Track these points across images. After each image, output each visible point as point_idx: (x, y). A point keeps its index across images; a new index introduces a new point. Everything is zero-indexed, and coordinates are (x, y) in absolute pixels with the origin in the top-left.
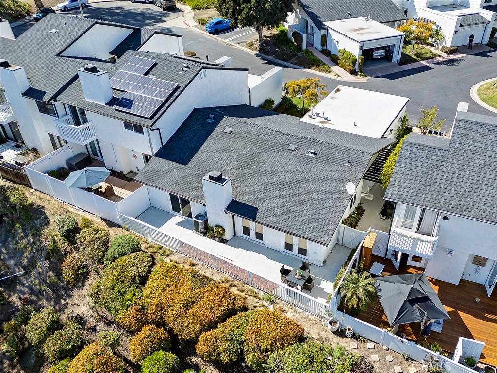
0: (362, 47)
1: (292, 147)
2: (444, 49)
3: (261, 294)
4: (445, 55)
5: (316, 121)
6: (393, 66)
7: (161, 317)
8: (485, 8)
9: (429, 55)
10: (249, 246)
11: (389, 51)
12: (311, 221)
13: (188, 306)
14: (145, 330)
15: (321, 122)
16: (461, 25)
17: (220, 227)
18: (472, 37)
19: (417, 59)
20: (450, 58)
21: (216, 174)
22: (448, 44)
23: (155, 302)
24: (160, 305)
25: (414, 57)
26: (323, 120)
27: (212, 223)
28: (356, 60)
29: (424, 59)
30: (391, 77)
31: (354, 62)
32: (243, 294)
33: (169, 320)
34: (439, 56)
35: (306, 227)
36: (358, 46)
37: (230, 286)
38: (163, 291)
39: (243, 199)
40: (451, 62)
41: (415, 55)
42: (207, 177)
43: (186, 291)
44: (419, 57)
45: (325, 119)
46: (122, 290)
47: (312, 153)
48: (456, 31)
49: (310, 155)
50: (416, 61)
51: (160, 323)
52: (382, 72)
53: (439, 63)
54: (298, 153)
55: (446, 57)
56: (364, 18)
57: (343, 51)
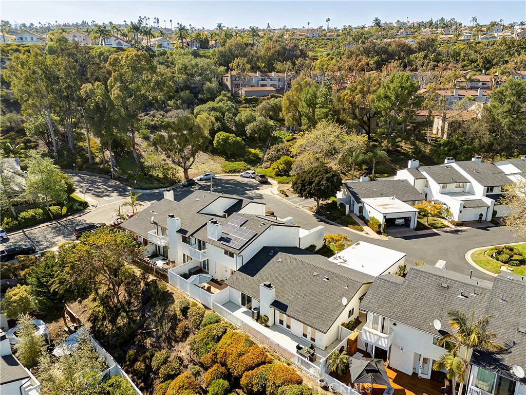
0: (385, 217)
1: (315, 274)
2: (453, 222)
3: (283, 359)
4: (453, 227)
5: (338, 262)
6: (411, 231)
7: (225, 360)
8: (487, 196)
9: (440, 225)
10: (281, 331)
11: (407, 220)
12: (318, 318)
13: (240, 355)
14: (215, 367)
15: (341, 262)
16: (464, 207)
17: (266, 316)
18: (481, 215)
19: (430, 227)
20: (456, 229)
21: (268, 283)
22: (456, 219)
23: (223, 351)
24: (225, 353)
25: (427, 226)
26: (343, 261)
27: (262, 314)
28: (381, 225)
30: (406, 238)
31: (380, 226)
32: (272, 357)
33: (229, 363)
34: (448, 227)
35: (315, 321)
36: (382, 216)
37: (266, 351)
38: (229, 346)
39: (282, 301)
40: (456, 232)
41: (429, 225)
42: (262, 284)
43: (240, 348)
44: (431, 226)
45: (344, 260)
46: (207, 342)
47: (326, 279)
48: (461, 211)
49: (325, 279)
50: (429, 229)
51: (224, 364)
52: (400, 235)
53: (447, 232)
54: (319, 277)
55: (453, 228)
56: (391, 197)
57: (373, 218)
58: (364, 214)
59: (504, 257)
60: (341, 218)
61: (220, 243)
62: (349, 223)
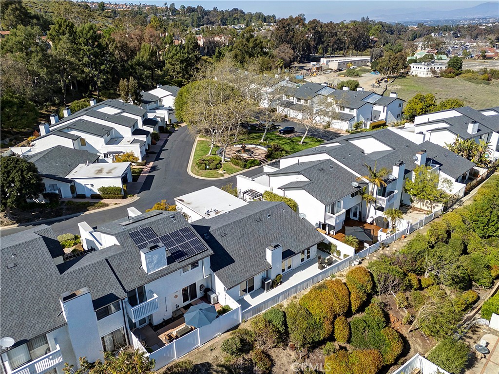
4: (144, 167)
6: (134, 184)
8: (133, 135)
9: (137, 170)
17: (279, 275)
20: (150, 167)
26: (215, 212)
27: (274, 277)
28: (120, 189)
29: (140, 173)
36: (120, 179)
40: (153, 169)
47: (269, 216)
48: (141, 152)
50: (139, 176)
52: (136, 190)
53: (150, 172)
54: (263, 220)
55: (147, 167)
56: (81, 165)
57: (103, 189)
58: (79, 191)
59: (213, 166)
60: (62, 209)
61: (176, 264)
62: (84, 207)
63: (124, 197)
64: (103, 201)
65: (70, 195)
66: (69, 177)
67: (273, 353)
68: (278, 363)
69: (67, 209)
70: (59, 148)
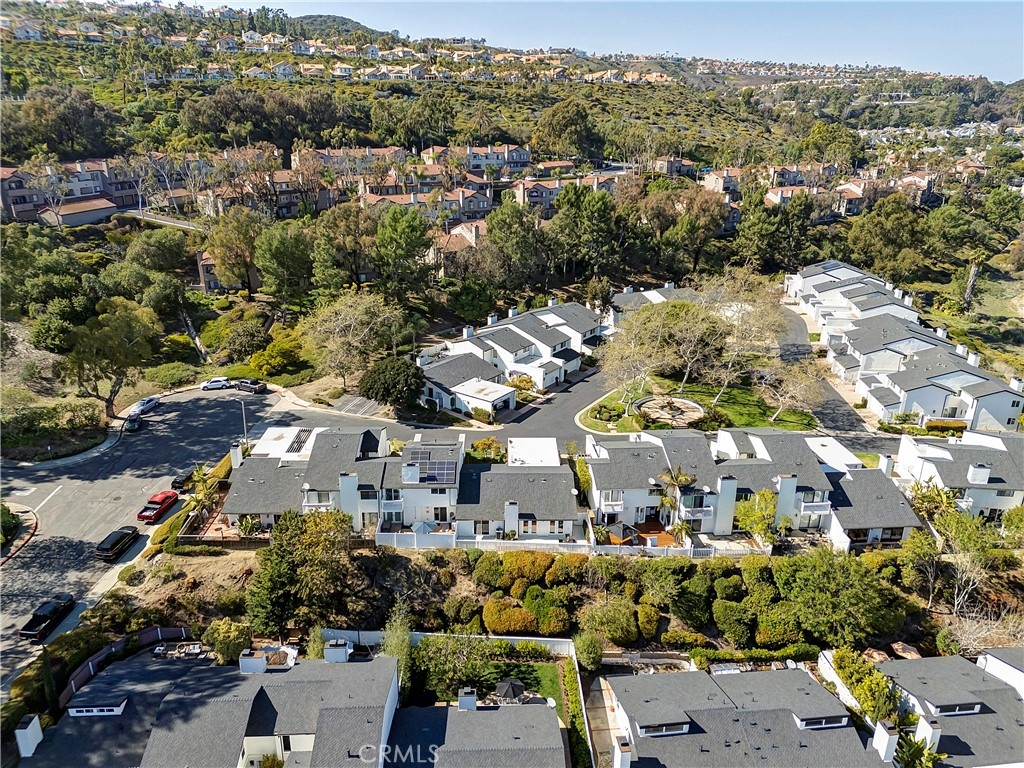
0: (492, 405)
1: (531, 480)
2: (538, 392)
4: (542, 396)
5: (518, 464)
6: (514, 412)
7: (522, 573)
8: (554, 356)
9: (531, 398)
11: (506, 403)
15: (521, 464)
16: (546, 374)
17: (513, 532)
18: (557, 378)
19: (525, 403)
20: (547, 398)
22: (541, 387)
24: (518, 568)
25: (523, 402)
27: (508, 531)
28: (489, 414)
29: (530, 402)
30: (519, 420)
31: (489, 416)
34: (539, 398)
36: (489, 404)
39: (527, 511)
40: (548, 401)
41: (522, 400)
42: (507, 503)
44: (526, 401)
45: (520, 462)
47: (544, 480)
48: (544, 379)
50: (525, 405)
51: (523, 576)
53: (541, 404)
54: (536, 482)
55: (543, 398)
56: (475, 379)
57: (476, 409)
58: (458, 406)
59: (606, 416)
60: (435, 417)
61: (426, 484)
62: (451, 421)
63: (490, 423)
64: (472, 422)
65: (450, 407)
66: (453, 389)
67: (459, 578)
68: (458, 586)
69: (438, 419)
70: (471, 355)
